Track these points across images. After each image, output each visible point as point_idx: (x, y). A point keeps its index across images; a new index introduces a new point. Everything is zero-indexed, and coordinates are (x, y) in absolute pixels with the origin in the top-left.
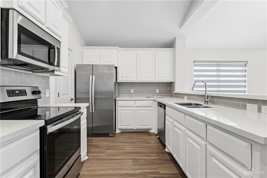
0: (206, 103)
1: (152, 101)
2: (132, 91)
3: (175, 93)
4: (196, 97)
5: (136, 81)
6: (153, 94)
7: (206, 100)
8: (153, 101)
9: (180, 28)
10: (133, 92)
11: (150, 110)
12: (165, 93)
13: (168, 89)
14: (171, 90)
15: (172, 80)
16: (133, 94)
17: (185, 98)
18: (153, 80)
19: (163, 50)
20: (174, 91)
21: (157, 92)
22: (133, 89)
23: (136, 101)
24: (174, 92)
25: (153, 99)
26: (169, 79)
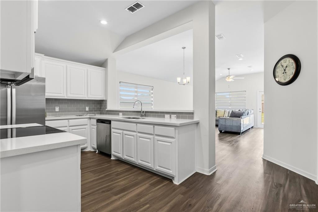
0: (142, 116)
1: (87, 119)
2: (57, 109)
3: (108, 111)
4: (132, 113)
5: (66, 98)
6: (82, 112)
7: (142, 114)
8: (89, 119)
9: (114, 52)
10: (58, 111)
11: (85, 128)
12: (95, 111)
13: (93, 107)
14: (100, 108)
15: (103, 98)
16: (58, 113)
17: (120, 115)
18: (85, 98)
19: (97, 68)
20: (106, 108)
21: (87, 110)
22: (58, 107)
23: (70, 120)
24: (106, 110)
25: (88, 117)
26: (100, 97)
